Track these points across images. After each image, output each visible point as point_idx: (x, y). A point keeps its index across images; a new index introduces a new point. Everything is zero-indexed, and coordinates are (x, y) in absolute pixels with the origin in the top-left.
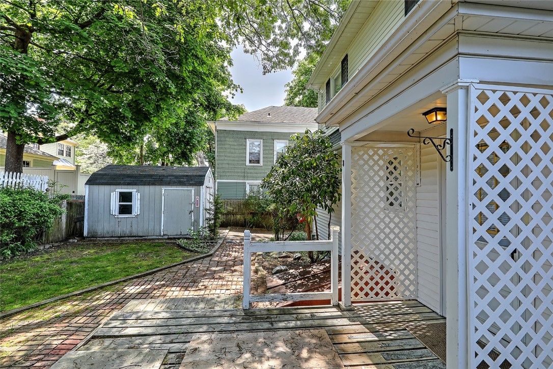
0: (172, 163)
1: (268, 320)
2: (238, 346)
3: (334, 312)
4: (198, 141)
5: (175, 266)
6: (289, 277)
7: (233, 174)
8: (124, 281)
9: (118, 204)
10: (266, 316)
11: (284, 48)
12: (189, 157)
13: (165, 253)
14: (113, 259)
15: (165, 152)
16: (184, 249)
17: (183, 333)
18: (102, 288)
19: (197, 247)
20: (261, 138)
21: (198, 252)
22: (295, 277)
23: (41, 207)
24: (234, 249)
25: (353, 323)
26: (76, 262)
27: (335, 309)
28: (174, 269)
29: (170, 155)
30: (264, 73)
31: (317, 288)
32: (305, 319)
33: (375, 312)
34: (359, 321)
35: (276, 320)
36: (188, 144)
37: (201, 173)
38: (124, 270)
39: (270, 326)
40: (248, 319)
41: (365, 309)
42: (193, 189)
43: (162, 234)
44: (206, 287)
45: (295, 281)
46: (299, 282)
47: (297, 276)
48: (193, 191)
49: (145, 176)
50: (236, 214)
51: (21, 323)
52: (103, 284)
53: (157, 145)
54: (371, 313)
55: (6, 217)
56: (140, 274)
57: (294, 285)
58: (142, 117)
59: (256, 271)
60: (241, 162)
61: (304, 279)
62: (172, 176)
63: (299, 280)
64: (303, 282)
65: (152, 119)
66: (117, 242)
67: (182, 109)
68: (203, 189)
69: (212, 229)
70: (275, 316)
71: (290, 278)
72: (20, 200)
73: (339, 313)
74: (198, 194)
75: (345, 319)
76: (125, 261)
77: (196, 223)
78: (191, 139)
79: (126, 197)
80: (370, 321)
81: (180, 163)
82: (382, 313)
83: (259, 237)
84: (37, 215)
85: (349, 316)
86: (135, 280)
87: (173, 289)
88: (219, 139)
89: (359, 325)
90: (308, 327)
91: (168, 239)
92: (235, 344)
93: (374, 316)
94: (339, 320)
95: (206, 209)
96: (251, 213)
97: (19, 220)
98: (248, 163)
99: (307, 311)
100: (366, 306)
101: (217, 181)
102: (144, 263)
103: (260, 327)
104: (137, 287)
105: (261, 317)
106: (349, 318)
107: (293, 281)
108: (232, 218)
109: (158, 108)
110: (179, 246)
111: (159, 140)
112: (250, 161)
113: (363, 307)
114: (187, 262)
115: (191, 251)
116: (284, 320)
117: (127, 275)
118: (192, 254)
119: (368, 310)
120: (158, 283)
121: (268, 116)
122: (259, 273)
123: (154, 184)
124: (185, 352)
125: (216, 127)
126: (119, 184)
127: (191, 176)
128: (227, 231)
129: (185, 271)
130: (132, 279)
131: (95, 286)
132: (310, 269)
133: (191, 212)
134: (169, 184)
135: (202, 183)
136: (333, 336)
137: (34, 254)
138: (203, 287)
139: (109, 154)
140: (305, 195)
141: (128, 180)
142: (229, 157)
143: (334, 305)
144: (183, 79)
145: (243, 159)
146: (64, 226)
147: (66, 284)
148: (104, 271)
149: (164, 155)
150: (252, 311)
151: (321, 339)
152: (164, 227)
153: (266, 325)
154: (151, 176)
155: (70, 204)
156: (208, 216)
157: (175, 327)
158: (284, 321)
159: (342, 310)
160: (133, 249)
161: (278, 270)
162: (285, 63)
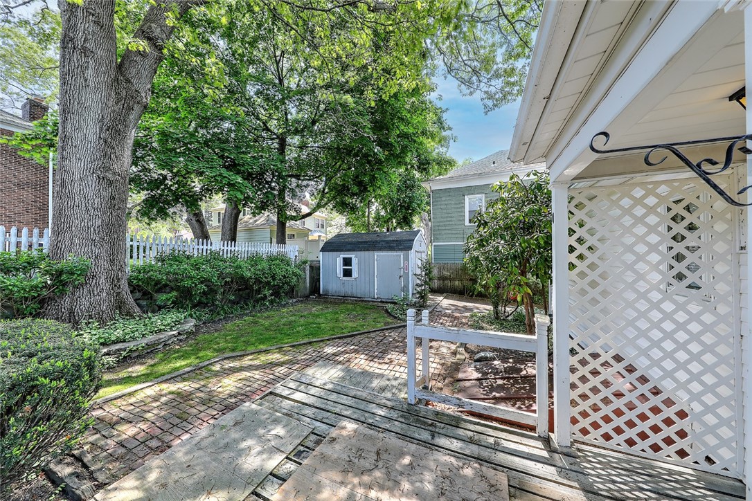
0: (395, 228)
1: (431, 428)
2: (378, 454)
3: (535, 448)
4: (418, 204)
5: (375, 331)
6: (490, 371)
7: (450, 236)
8: (328, 340)
9: (342, 267)
10: (430, 422)
11: (510, 76)
12: (410, 221)
13: (372, 316)
14: (329, 316)
15: (389, 218)
16: (390, 314)
17: (335, 413)
18: (310, 343)
19: (401, 314)
20: (483, 193)
21: (401, 320)
22: (496, 373)
23: (287, 270)
24: (441, 321)
25: (565, 481)
26: (305, 316)
27: (539, 444)
28: (372, 335)
29: (394, 221)
30: (486, 113)
31: (524, 398)
32: (483, 444)
33: (619, 475)
34: (578, 481)
35: (441, 431)
36: (409, 209)
37: (411, 238)
38: (332, 329)
39: (430, 438)
40: (407, 419)
41: (600, 463)
42: (401, 254)
43: (376, 297)
44: (391, 362)
45: (495, 379)
46: (500, 382)
47: (501, 372)
48: (402, 256)
49: (361, 243)
50: (454, 279)
51: (250, 363)
52: (312, 340)
53: (383, 213)
54: (610, 474)
55: (266, 278)
56: (342, 335)
57: (492, 385)
58: (363, 189)
59: (454, 353)
60: (459, 223)
61: (508, 378)
62: (384, 241)
63: (501, 378)
64: (504, 384)
65: (369, 189)
66: (340, 301)
67: (397, 174)
68: (412, 253)
69: (423, 296)
70: (443, 425)
71: (491, 373)
72: (274, 265)
73: (545, 454)
74: (407, 259)
75: (553, 468)
76: (337, 320)
77: (405, 289)
78: (411, 202)
79: (347, 262)
80: (601, 490)
81: (401, 228)
82: (636, 481)
83: (477, 308)
84: (284, 277)
85: (561, 465)
86: (336, 340)
87: (362, 356)
88: (434, 200)
89: (575, 488)
90: (481, 460)
91: (381, 302)
92: (375, 449)
93: (614, 482)
94: (539, 465)
95: (416, 275)
96: (471, 280)
97: (274, 280)
98: (467, 223)
99: (491, 432)
100: (604, 456)
101: (434, 244)
102: (350, 324)
103: (416, 436)
104: (335, 348)
105: (424, 422)
106: (561, 470)
107: (492, 379)
108: (449, 284)
109: (373, 179)
110: (387, 311)
111: (385, 208)
112: (470, 221)
113: (596, 455)
114: (387, 329)
115: (395, 318)
116: (452, 435)
117: (332, 335)
118: (394, 320)
119: (606, 465)
120: (352, 347)
121: (493, 165)
122: (458, 356)
123: (368, 250)
124: (325, 437)
125: (431, 188)
126: (342, 251)
127: (400, 241)
128: (442, 298)
129: (382, 338)
130: (335, 338)
131: (306, 340)
132: (522, 367)
133: (400, 277)
134: (381, 249)
135: (410, 248)
136: (518, 493)
137: (284, 306)
138: (389, 361)
139: (347, 224)
140: (510, 265)
141: (349, 247)
142: (446, 217)
143: (539, 436)
144: (391, 145)
145: (461, 219)
146: (308, 285)
147: (289, 335)
148: (318, 328)
149: (388, 221)
150: (418, 409)
151: (493, 489)
152: (378, 289)
153: (425, 436)
154: (366, 242)
155: (311, 267)
156: (419, 282)
157: (332, 403)
158: (450, 437)
159: (552, 450)
160: (348, 310)
161: (482, 357)
162: (513, 94)
